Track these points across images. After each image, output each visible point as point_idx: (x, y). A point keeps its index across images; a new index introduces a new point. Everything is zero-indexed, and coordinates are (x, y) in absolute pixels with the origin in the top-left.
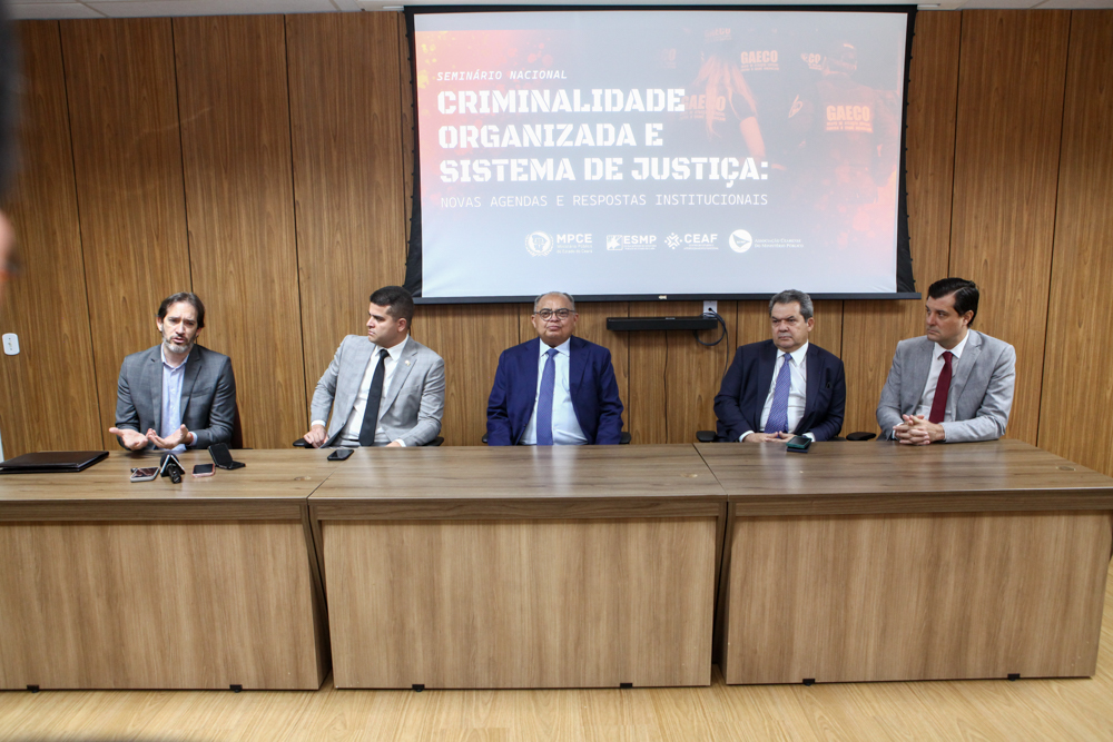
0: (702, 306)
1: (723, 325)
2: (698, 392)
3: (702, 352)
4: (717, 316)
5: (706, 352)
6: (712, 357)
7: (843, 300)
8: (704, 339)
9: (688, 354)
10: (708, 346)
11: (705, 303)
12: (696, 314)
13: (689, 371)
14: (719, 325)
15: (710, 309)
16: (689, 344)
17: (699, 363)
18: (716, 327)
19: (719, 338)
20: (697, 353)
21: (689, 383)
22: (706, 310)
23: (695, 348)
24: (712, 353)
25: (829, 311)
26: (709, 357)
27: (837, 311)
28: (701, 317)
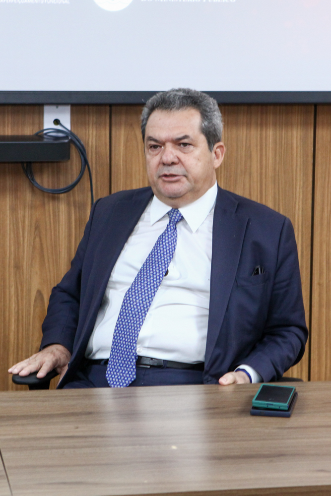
0: (41, 114)
1: (82, 152)
2: (35, 285)
3: (43, 205)
4: (68, 134)
5: (50, 206)
6: (63, 217)
7: (316, 105)
8: (45, 181)
9: (14, 210)
10: (54, 194)
11: (46, 108)
12: (28, 131)
13: (18, 243)
14: (74, 153)
15: (57, 122)
16: (15, 190)
17: (37, 228)
18: (67, 156)
19: (75, 179)
20: (32, 207)
21: (18, 267)
22: (48, 124)
23: (28, 196)
24: (63, 207)
25: (288, 124)
26: (56, 215)
27: (305, 124)
28: (40, 136)
